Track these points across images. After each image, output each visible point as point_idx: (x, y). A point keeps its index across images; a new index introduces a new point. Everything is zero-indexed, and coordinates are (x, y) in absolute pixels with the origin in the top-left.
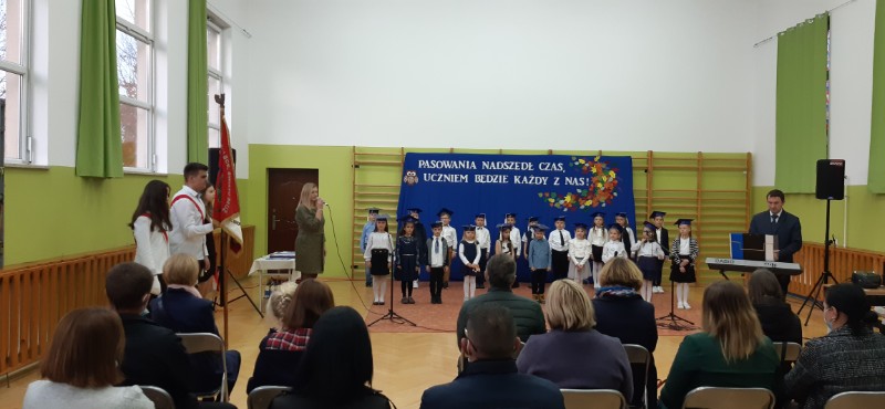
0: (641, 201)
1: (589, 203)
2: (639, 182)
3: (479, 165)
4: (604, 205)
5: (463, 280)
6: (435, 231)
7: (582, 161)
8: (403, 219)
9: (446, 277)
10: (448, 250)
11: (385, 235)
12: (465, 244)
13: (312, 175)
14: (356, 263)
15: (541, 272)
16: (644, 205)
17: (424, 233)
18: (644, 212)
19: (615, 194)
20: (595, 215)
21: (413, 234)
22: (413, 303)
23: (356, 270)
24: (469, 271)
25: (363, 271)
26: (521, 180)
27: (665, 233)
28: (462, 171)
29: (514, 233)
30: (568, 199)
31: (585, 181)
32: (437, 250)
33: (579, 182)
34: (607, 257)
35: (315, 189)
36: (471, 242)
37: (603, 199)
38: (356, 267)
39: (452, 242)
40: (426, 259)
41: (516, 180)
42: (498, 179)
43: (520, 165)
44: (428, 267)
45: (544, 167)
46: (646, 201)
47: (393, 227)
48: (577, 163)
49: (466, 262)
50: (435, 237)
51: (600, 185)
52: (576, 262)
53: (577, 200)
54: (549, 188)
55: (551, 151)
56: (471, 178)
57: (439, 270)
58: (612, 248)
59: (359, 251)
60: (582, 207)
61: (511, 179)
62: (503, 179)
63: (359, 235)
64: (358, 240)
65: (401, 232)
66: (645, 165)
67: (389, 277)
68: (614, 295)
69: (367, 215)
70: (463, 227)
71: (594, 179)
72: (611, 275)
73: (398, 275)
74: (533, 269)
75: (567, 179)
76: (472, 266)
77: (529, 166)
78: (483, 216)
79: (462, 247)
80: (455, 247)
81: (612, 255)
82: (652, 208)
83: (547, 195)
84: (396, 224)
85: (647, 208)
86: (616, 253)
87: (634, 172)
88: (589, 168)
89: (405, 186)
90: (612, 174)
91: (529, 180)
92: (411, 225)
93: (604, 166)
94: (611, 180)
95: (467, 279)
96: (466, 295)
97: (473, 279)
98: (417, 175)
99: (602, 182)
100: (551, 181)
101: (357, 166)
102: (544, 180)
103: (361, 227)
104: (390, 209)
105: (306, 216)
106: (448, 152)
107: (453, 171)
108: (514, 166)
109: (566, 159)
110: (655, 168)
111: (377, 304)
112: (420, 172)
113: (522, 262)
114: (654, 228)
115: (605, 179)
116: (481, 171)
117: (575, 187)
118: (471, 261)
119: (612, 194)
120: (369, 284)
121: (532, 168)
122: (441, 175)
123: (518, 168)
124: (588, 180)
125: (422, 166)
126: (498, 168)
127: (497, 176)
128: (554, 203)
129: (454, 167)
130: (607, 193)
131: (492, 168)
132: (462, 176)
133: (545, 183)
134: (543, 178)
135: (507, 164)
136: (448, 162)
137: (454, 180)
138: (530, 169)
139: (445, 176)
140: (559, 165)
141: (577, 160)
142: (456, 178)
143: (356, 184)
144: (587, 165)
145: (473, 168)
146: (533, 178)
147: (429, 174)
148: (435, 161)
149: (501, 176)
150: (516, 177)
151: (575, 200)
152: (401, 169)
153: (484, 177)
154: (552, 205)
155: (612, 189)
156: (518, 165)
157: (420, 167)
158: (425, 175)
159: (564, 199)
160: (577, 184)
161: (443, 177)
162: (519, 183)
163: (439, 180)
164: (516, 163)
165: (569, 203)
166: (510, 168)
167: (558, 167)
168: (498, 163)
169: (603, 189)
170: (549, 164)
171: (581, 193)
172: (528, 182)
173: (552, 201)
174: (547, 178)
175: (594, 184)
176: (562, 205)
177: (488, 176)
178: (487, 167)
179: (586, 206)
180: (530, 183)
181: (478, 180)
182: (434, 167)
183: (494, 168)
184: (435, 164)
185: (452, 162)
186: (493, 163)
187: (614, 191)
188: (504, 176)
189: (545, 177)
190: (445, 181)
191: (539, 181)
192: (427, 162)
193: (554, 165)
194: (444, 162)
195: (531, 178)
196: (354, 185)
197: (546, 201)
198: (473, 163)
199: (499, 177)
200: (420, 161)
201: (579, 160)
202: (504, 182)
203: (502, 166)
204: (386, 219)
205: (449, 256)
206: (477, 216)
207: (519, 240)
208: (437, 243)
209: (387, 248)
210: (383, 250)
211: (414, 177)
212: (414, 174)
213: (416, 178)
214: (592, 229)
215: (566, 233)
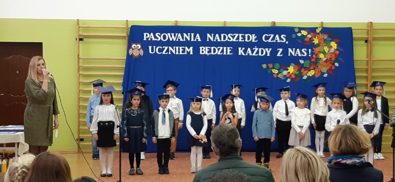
0: (361, 70)
1: (311, 73)
2: (360, 52)
3: (204, 37)
4: (326, 75)
5: (190, 151)
6: (162, 103)
8: (129, 91)
9: (173, 148)
10: (174, 122)
11: (111, 108)
12: (192, 114)
13: (36, 48)
14: (82, 136)
16: (365, 74)
18: (364, 82)
19: (337, 64)
21: (140, 106)
22: (142, 174)
23: (82, 143)
24: (196, 142)
25: (89, 144)
26: (245, 51)
27: (385, 102)
28: (188, 44)
29: (239, 104)
30: (291, 69)
31: (307, 52)
32: (164, 122)
33: (302, 53)
34: (330, 126)
35: (41, 62)
36: (199, 113)
37: (324, 70)
38: (82, 140)
39: (179, 114)
40: (153, 131)
41: (241, 51)
42: (222, 51)
43: (244, 37)
44: (154, 138)
45: (267, 38)
46: (367, 70)
47: (119, 100)
48: (299, 35)
49: (193, 132)
50: (161, 109)
51: (321, 56)
52: (299, 130)
53: (299, 70)
54: (272, 59)
55: (274, 23)
56: (196, 50)
59: (85, 124)
60: (305, 77)
61: (235, 51)
62: (228, 51)
63: (85, 108)
64: (84, 113)
66: (365, 36)
67: (117, 149)
69: (92, 88)
71: (316, 50)
72: (343, 146)
73: (124, 147)
74: (256, 138)
75: (290, 50)
76: (199, 137)
77: (253, 38)
78: (209, 88)
79: (189, 118)
80: (181, 119)
81: (334, 124)
82: (373, 77)
83: (271, 66)
84: (122, 96)
85: (367, 77)
86: (339, 121)
87: (354, 42)
88: (311, 40)
89: (130, 58)
90: (334, 45)
91: (253, 52)
92: (138, 97)
93: (326, 37)
94: (332, 50)
95: (193, 149)
96: (193, 165)
97: (200, 150)
98: (142, 47)
99: (324, 53)
100: (274, 52)
101: (81, 40)
102: (268, 51)
103: (87, 100)
104: (115, 81)
105: (32, 87)
106: (173, 24)
107: (178, 43)
108: (238, 38)
109: (288, 31)
110: (375, 39)
111: (104, 176)
112: (145, 45)
114: (374, 96)
115: (326, 49)
116: (205, 43)
117: (298, 58)
118: (198, 132)
119: (333, 64)
120: (96, 156)
121: (255, 40)
122: (166, 48)
123: (242, 40)
124: (310, 50)
125: (147, 39)
126: (222, 40)
127: (221, 48)
128: (277, 74)
129: (179, 40)
130: (328, 63)
131: (217, 40)
132: (186, 48)
133: (268, 55)
134: (267, 49)
135: (231, 36)
136: (173, 34)
137: (179, 52)
138: (253, 41)
139: (170, 48)
140: (282, 36)
141: (300, 32)
142: (181, 50)
143: (80, 57)
144: (309, 36)
145: (197, 40)
146: (257, 49)
147: (154, 47)
148: (160, 34)
149: (225, 48)
150: (240, 49)
151: (298, 71)
152: (125, 41)
153: (208, 49)
154: (275, 76)
155: (333, 59)
156: (242, 36)
157: (145, 39)
158: (150, 47)
159: (287, 70)
160: (300, 55)
161: (168, 49)
162: (243, 54)
163: (164, 53)
164: (240, 35)
165: (292, 73)
166: (234, 40)
167: (281, 39)
168: (222, 35)
169: (325, 59)
170: (272, 36)
171: (303, 64)
172: (252, 53)
173: (275, 71)
174: (270, 49)
175: (316, 55)
176: (285, 76)
177: (212, 48)
178: (212, 39)
179: (309, 77)
180: (254, 54)
181: (203, 52)
182: (159, 40)
183: (219, 40)
184: (160, 36)
185: (177, 34)
186: (217, 35)
187: (335, 61)
188: (228, 48)
189: (269, 48)
190: (170, 53)
191: (262, 52)
192: (152, 34)
193: (277, 36)
194: (169, 34)
195: (255, 50)
196: (79, 58)
197: (269, 72)
198: (198, 35)
199: (223, 50)
200: (145, 34)
201: (302, 31)
202: (228, 53)
203: (227, 38)
204: (110, 93)
205: (176, 127)
206: (203, 88)
207: (244, 110)
208: (164, 114)
209: (114, 120)
210: (109, 122)
211: (139, 50)
212: (140, 46)
213: (141, 50)
214: (314, 99)
215: (290, 103)
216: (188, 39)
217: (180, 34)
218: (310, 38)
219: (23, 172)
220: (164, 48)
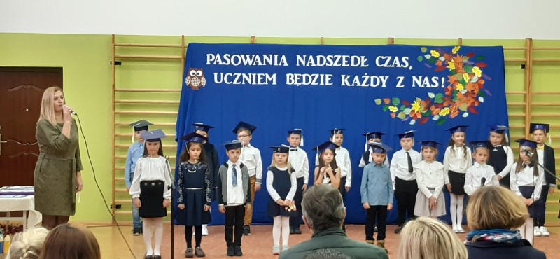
0: (516, 108)
1: (445, 112)
2: (514, 82)
3: (292, 60)
4: (466, 115)
5: (272, 223)
6: (230, 153)
7: (435, 54)
8: (185, 137)
9: (248, 219)
10: (249, 181)
11: (160, 161)
12: (275, 170)
13: (53, 76)
14: (118, 201)
15: (379, 210)
16: (521, 114)
17: (215, 157)
18: (520, 124)
19: (481, 99)
20: (453, 130)
21: (201, 159)
22: (203, 256)
23: (118, 212)
24: (280, 210)
25: (129, 212)
26: (351, 81)
28: (269, 69)
30: (417, 106)
31: (440, 81)
32: (235, 183)
33: (431, 83)
34: (471, 187)
36: (283, 169)
37: (464, 107)
38: (118, 207)
39: (256, 169)
41: (345, 81)
42: (319, 80)
43: (349, 61)
45: (382, 62)
46: (524, 109)
47: (171, 150)
48: (428, 57)
49: (276, 196)
50: (230, 163)
51: (460, 87)
52: (429, 194)
53: (428, 108)
54: (390, 91)
55: (392, 40)
56: (281, 79)
57: (239, 210)
58: (478, 174)
59: (122, 184)
60: (436, 118)
61: (336, 80)
62: (326, 80)
63: (123, 161)
64: (121, 169)
65: (184, 156)
66: (522, 59)
67: (167, 220)
68: (492, 242)
69: (132, 133)
70: (270, 147)
71: (452, 79)
73: (178, 218)
74: (366, 205)
75: (415, 78)
76: (285, 202)
77: (362, 61)
78: (299, 132)
79: (270, 176)
80: (259, 176)
81: (478, 184)
82: (533, 118)
83: (387, 101)
84: (175, 145)
85: (524, 118)
87: (507, 68)
88: (445, 64)
89: (187, 91)
90: (477, 72)
91: (361, 81)
92: (197, 146)
93: (465, 60)
94: (475, 79)
95: (277, 220)
96: (277, 243)
97: (286, 221)
98: (205, 75)
99: (463, 82)
100: (392, 82)
101: (117, 63)
102: (383, 80)
103: (125, 149)
104: (166, 123)
105: (48, 131)
106: (248, 42)
107: (255, 69)
108: (341, 61)
109: (412, 51)
110: (535, 63)
111: (150, 258)
112: (208, 72)
113: (352, 195)
115: (466, 77)
116: (293, 68)
117: (426, 90)
118: (283, 197)
119: (477, 99)
120: (138, 230)
121: (365, 64)
122: (239, 75)
123: (346, 64)
124: (443, 79)
125: (212, 62)
126: (318, 64)
127: (317, 76)
128: (397, 113)
129: (257, 63)
130: (470, 98)
131: (311, 64)
132: (267, 76)
133: (384, 85)
134: (382, 78)
135: (330, 58)
136: (248, 56)
137: (257, 81)
138: (363, 65)
139: (244, 76)
140: (403, 59)
141: (428, 53)
142: (259, 78)
143: (117, 88)
144: (442, 59)
145: (283, 64)
146: (367, 77)
147: (222, 74)
148: (229, 56)
149: (322, 76)
150: (343, 76)
151: (425, 109)
152: (180, 66)
153: (298, 76)
154: (394, 116)
155: (476, 92)
156: (347, 59)
157: (208, 63)
158: (216, 74)
159: (411, 107)
160: (428, 86)
161: (241, 77)
162: (348, 85)
163: (235, 82)
164: (344, 57)
165: (418, 112)
166: (335, 64)
167: (401, 63)
168: (318, 57)
169: (464, 92)
170: (389, 58)
171: (434, 99)
172: (361, 83)
173: (394, 109)
174: (387, 77)
175: (452, 86)
176: (407, 116)
177: (304, 76)
178: (303, 63)
179: (441, 117)
180: (363, 85)
181: (290, 81)
182: (229, 63)
183: (314, 65)
184: (230, 59)
185: (254, 56)
186: (311, 57)
187: (479, 95)
188: (327, 76)
189: (385, 76)
190: (244, 83)
191: (375, 81)
192: (218, 56)
193: (396, 59)
194: (243, 56)
195: (364, 78)
196: (114, 91)
197: (385, 110)
198: (284, 57)
199: (319, 77)
200: (208, 56)
201: (432, 52)
202: (327, 83)
203: (325, 61)
204: (159, 140)
205: (252, 189)
206: (290, 133)
207: (349, 165)
208: (235, 171)
209: (163, 179)
210: (157, 182)
211: (200, 78)
212: (201, 73)
213: (203, 79)
214: (448, 149)
215: (415, 155)
216: (270, 62)
217: (258, 57)
218: (444, 62)
219: (30, 256)
220: (236, 76)
